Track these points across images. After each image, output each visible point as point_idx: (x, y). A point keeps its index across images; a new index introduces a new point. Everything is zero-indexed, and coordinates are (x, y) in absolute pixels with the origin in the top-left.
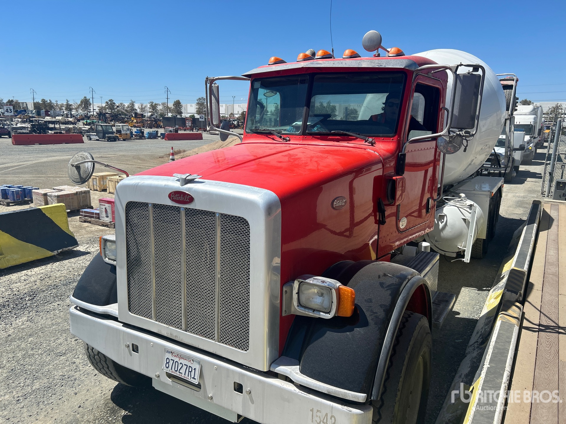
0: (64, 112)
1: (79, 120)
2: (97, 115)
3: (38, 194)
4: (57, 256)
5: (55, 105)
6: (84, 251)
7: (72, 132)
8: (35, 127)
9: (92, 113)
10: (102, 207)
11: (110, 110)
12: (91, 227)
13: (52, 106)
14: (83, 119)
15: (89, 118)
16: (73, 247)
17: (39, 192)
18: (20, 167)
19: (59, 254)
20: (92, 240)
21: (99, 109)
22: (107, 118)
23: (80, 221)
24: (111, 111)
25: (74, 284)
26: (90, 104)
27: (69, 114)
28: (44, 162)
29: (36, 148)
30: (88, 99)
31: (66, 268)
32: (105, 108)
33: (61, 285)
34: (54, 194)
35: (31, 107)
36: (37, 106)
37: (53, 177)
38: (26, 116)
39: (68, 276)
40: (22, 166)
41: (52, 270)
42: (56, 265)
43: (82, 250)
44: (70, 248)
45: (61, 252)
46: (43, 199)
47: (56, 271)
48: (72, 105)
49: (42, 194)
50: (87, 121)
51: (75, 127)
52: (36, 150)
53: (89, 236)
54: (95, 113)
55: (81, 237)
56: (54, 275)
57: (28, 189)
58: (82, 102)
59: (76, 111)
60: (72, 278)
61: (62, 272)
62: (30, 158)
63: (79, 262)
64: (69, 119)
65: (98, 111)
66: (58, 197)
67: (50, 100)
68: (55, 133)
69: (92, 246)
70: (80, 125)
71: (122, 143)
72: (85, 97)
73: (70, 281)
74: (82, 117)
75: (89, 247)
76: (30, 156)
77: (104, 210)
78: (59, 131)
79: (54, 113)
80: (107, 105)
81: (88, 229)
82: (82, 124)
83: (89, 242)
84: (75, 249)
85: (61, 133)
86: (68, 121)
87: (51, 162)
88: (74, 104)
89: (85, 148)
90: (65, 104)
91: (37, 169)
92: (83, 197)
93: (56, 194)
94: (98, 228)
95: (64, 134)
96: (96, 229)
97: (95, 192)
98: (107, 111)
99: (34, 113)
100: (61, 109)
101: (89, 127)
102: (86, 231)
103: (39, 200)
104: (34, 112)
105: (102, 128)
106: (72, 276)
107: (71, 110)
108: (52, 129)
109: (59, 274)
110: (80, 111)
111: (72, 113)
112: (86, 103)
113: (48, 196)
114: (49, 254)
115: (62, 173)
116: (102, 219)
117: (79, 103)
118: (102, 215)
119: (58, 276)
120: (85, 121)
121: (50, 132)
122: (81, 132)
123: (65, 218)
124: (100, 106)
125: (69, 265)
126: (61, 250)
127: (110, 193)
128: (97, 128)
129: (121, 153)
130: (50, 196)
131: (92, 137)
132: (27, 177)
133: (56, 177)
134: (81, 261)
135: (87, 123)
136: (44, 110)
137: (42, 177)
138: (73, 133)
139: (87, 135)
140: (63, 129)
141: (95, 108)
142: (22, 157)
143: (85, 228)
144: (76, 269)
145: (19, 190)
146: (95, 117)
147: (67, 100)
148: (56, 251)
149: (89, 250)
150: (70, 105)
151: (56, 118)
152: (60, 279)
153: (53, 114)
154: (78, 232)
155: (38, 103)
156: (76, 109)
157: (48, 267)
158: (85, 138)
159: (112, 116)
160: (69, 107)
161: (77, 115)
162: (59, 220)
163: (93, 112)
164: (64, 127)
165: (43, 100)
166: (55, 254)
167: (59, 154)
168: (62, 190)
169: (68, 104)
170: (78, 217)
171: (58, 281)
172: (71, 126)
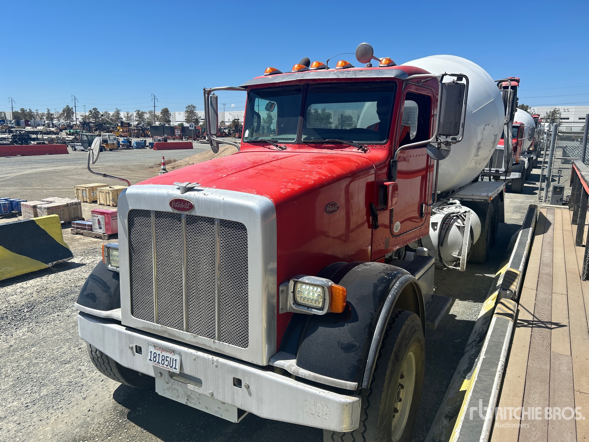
0: (45, 122)
1: (61, 130)
2: (80, 125)
3: (27, 206)
4: (52, 268)
5: (36, 114)
6: (79, 263)
7: (55, 143)
8: (17, 138)
9: (75, 123)
10: (95, 218)
11: (94, 119)
12: (84, 240)
13: (33, 115)
14: (65, 129)
15: (71, 127)
16: (68, 259)
17: (28, 204)
18: (3, 179)
19: (54, 266)
20: (87, 252)
21: (82, 118)
22: (91, 127)
23: (72, 234)
24: (96, 120)
25: (72, 296)
26: (73, 113)
27: (51, 123)
28: (29, 174)
29: (19, 160)
30: (71, 108)
31: (62, 280)
32: (88, 117)
33: (58, 296)
34: (43, 206)
35: (9, 117)
36: (16, 116)
37: (39, 189)
38: (5, 126)
39: (65, 288)
40: (5, 178)
41: (48, 282)
42: (52, 277)
43: (76, 262)
44: (65, 260)
45: (56, 264)
46: (32, 211)
47: (52, 283)
48: (53, 114)
49: (31, 206)
50: (70, 131)
51: (58, 137)
52: (19, 162)
53: (83, 248)
54: (78, 122)
55: (75, 249)
56: (50, 287)
57: (16, 202)
58: (64, 111)
59: (58, 121)
60: (69, 289)
61: (59, 284)
62: (13, 170)
63: (75, 274)
64: (51, 128)
65: (82, 120)
66: (48, 208)
67: (30, 110)
68: (37, 144)
69: (87, 258)
70: (63, 135)
71: (108, 154)
72: (68, 106)
73: (68, 292)
74: (64, 127)
75: (83, 259)
76: (12, 168)
77: (97, 221)
78: (42, 142)
79: (34, 122)
80: (91, 114)
81: (81, 241)
82: (65, 134)
83: (84, 254)
84: (70, 261)
85: (44, 143)
86: (50, 131)
87: (36, 173)
88: (55, 113)
89: (70, 159)
90: (46, 113)
91: (21, 181)
92: (74, 209)
93: (47, 206)
94: (91, 240)
95: (47, 144)
96: (89, 241)
97: (85, 203)
98: (91, 120)
99: (13, 124)
100: (41, 119)
101: (73, 137)
102: (79, 243)
103: (28, 213)
104: (13, 122)
105: (87, 138)
106: (69, 288)
107: (52, 119)
108: (34, 140)
109: (55, 286)
110: (62, 121)
111: (54, 122)
112: (68, 112)
113: (38, 208)
114: (44, 266)
115: (48, 185)
116: (95, 230)
117: (61, 112)
118: (95, 227)
119: (54, 288)
120: (68, 131)
121: (32, 142)
122: (65, 143)
123: (59, 230)
124: (84, 114)
125: (65, 276)
126: (56, 262)
127: (100, 204)
128: (82, 138)
129: (109, 164)
130: (40, 208)
131: (77, 147)
132: (12, 189)
133: (43, 189)
134: (77, 273)
135: (70, 133)
136: (24, 120)
137: (28, 189)
138: (57, 143)
139: (71, 145)
140: (46, 140)
141: (78, 117)
142: (4, 169)
143: (77, 240)
144: (73, 281)
145: (6, 202)
146: (78, 126)
147: (48, 109)
148: (51, 263)
149: (84, 262)
150: (52, 114)
151: (37, 128)
152: (57, 291)
153: (33, 124)
154: (71, 244)
155: (17, 112)
156: (58, 118)
157: (43, 280)
158: (69, 149)
159: (97, 125)
160: (50, 117)
161: (59, 125)
162: (53, 231)
163: (76, 121)
164: (47, 138)
165: (22, 110)
166: (50, 266)
167: (43, 166)
168: (51, 202)
169: (49, 113)
170: (70, 229)
171: (55, 292)
172: (54, 136)
